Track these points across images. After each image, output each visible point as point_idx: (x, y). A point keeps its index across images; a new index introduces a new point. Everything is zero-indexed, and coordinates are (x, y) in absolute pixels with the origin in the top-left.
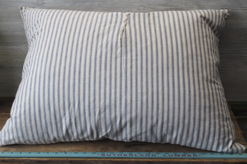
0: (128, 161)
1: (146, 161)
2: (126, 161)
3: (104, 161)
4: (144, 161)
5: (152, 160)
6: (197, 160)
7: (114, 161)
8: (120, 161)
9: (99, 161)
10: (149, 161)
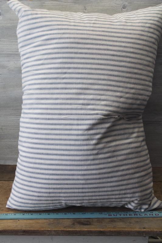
0: (80, 231)
1: (98, 231)
2: (78, 231)
3: (57, 230)
4: (96, 231)
5: (103, 230)
6: (147, 230)
7: (66, 231)
8: (73, 231)
9: (52, 231)
10: (100, 230)
